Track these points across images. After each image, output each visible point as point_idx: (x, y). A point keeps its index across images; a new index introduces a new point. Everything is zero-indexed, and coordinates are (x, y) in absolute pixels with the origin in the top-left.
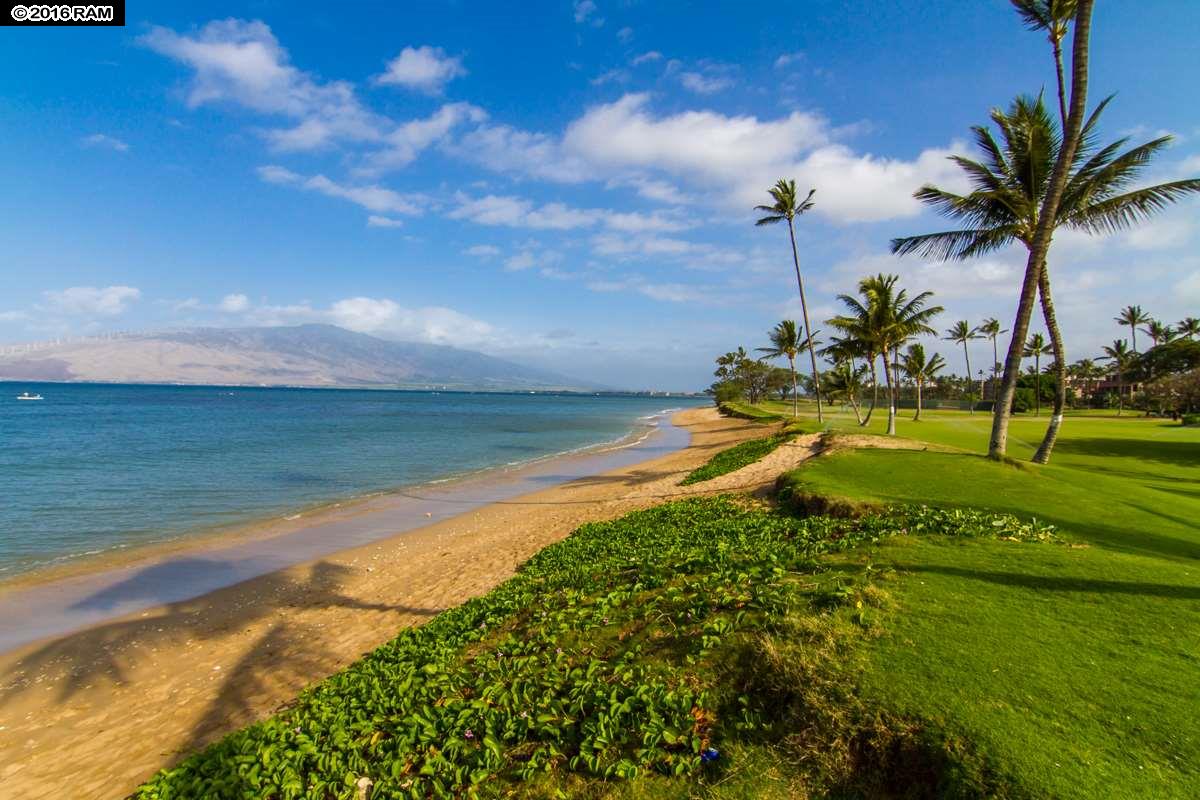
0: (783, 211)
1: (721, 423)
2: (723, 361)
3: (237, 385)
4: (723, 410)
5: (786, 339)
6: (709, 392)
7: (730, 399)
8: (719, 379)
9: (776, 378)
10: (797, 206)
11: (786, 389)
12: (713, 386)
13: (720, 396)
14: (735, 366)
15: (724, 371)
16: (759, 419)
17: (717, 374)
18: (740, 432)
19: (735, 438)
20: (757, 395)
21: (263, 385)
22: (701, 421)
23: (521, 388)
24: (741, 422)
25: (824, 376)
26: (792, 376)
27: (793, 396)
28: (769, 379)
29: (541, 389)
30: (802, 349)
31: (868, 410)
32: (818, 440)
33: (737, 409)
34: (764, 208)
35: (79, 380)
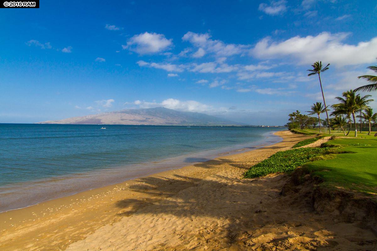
0: (317, 71)
1: (293, 135)
2: (291, 115)
3: (140, 125)
4: (293, 131)
5: (317, 108)
6: (286, 126)
7: (294, 128)
8: (290, 121)
9: (311, 121)
10: (322, 69)
11: (315, 124)
12: (288, 124)
13: (290, 127)
14: (296, 117)
15: (292, 119)
16: (307, 134)
17: (290, 120)
18: (302, 138)
19: (300, 139)
20: (304, 127)
21: (146, 125)
22: (286, 135)
23: (218, 125)
24: (300, 135)
25: (331, 120)
26: (318, 120)
27: (318, 127)
28: (308, 121)
29: (225, 125)
30: (323, 111)
31: (348, 132)
32: (331, 138)
33: (299, 131)
34: (310, 70)
35: (103, 124)
